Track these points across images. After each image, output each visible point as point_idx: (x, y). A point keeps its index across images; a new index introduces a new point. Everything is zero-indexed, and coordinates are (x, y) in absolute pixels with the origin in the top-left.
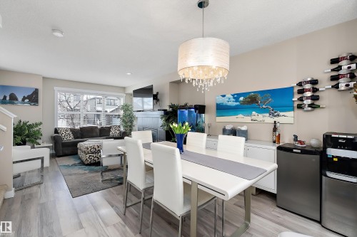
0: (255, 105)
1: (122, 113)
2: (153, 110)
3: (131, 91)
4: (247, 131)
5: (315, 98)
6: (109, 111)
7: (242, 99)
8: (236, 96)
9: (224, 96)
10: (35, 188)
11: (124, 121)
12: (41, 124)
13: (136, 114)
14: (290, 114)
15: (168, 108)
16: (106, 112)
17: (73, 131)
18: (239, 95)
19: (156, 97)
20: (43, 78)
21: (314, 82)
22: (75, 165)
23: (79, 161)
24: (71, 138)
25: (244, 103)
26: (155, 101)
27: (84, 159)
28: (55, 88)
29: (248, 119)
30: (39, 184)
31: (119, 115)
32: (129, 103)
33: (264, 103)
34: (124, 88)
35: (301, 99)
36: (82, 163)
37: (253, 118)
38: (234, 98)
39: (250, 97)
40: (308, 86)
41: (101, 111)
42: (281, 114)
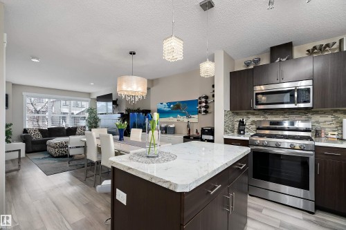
0: (179, 110)
1: (87, 115)
2: (113, 113)
3: (95, 97)
4: (174, 128)
5: (207, 107)
6: (75, 114)
7: (172, 106)
8: (169, 104)
10: (15, 173)
11: (89, 122)
12: (11, 124)
13: (100, 117)
14: (196, 116)
15: (124, 112)
16: (73, 114)
17: (41, 131)
18: (171, 103)
19: (115, 103)
20: (13, 84)
21: (206, 97)
22: (45, 158)
23: (48, 155)
24: (40, 137)
25: (173, 109)
26: (114, 106)
27: (53, 153)
28: (24, 93)
29: (175, 120)
30: (18, 170)
31: (85, 117)
32: (94, 107)
33: (183, 109)
34: (89, 94)
35: (200, 108)
36: (52, 156)
37: (178, 119)
39: (176, 105)
40: (203, 100)
41: (67, 113)
42: (192, 116)
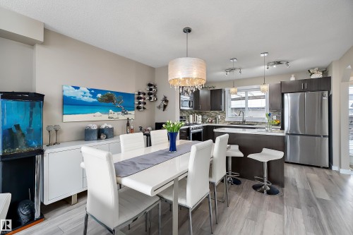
0: (112, 104)
4: (113, 128)
7: (99, 95)
9: (77, 88)
21: (144, 94)
29: (105, 117)
37: (110, 115)
38: (91, 93)
39: (108, 96)
40: (142, 96)
42: (129, 112)
